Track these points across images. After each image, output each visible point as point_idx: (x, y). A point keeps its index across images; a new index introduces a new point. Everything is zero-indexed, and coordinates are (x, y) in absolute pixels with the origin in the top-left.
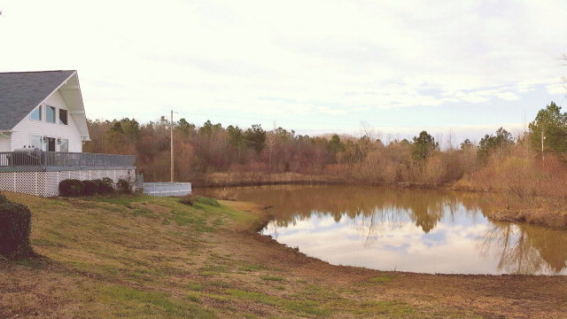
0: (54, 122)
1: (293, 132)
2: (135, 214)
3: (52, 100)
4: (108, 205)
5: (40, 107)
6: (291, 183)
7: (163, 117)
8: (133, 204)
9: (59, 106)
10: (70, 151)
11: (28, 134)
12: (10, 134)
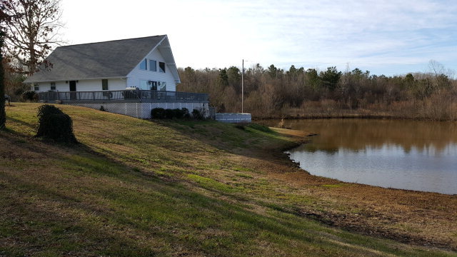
0: (156, 71)
1: (368, 72)
2: (193, 132)
3: (153, 55)
4: (179, 125)
5: (146, 60)
6: (359, 117)
7: (258, 65)
8: (196, 126)
9: (159, 59)
10: (167, 90)
11: (139, 79)
12: (126, 79)
